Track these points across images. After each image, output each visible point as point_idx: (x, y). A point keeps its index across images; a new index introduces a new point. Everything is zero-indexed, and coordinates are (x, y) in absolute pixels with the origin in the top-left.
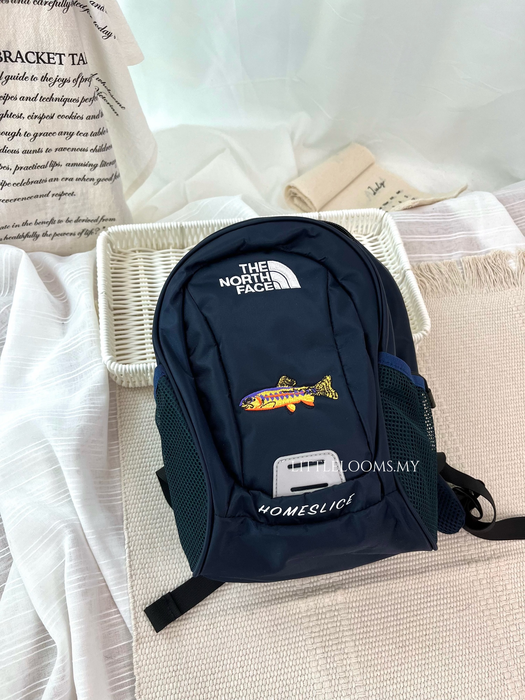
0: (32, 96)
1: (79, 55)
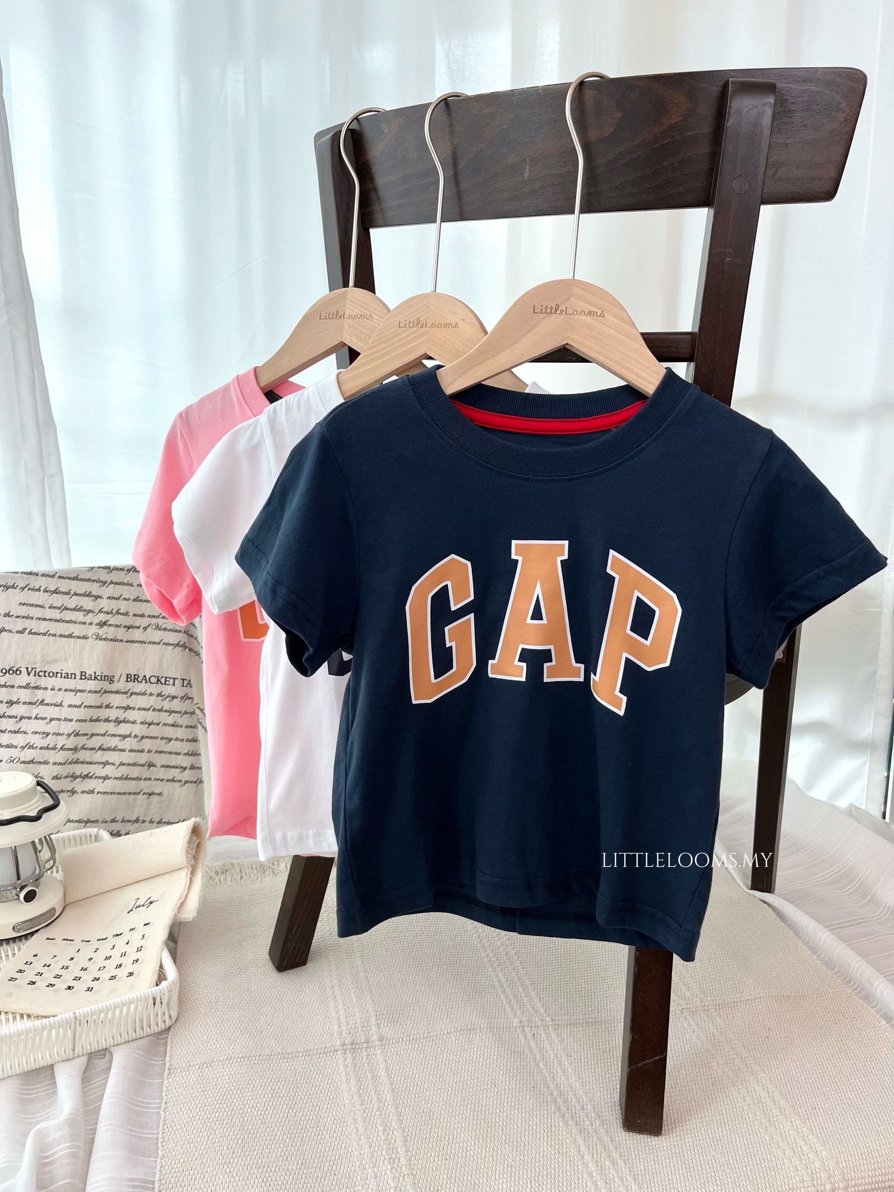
0: (147, 707)
1: (188, 680)
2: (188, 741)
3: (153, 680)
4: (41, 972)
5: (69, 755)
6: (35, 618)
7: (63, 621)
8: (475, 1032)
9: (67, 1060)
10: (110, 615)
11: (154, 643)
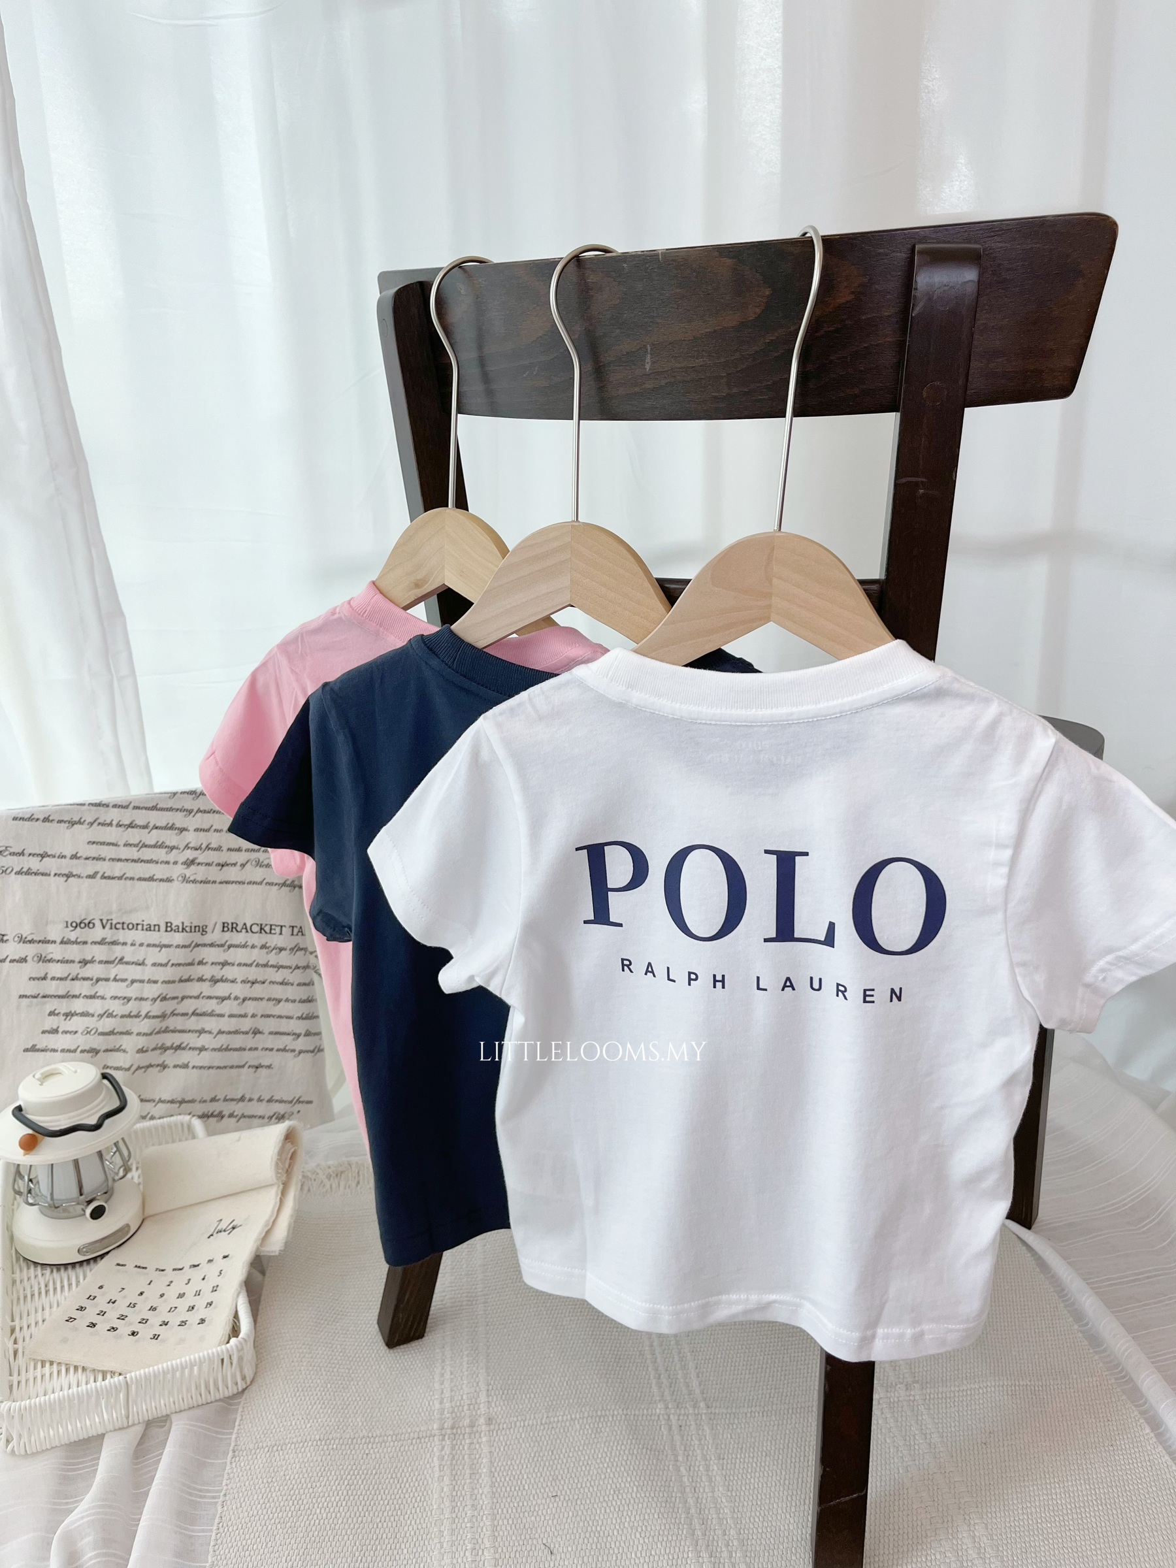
0: (249, 962)
1: (299, 927)
2: (302, 1001)
3: (256, 929)
4: (104, 1310)
5: (156, 1024)
6: (107, 859)
7: (142, 861)
8: (606, 1420)
9: (120, 1429)
10: (199, 852)
11: (255, 883)
